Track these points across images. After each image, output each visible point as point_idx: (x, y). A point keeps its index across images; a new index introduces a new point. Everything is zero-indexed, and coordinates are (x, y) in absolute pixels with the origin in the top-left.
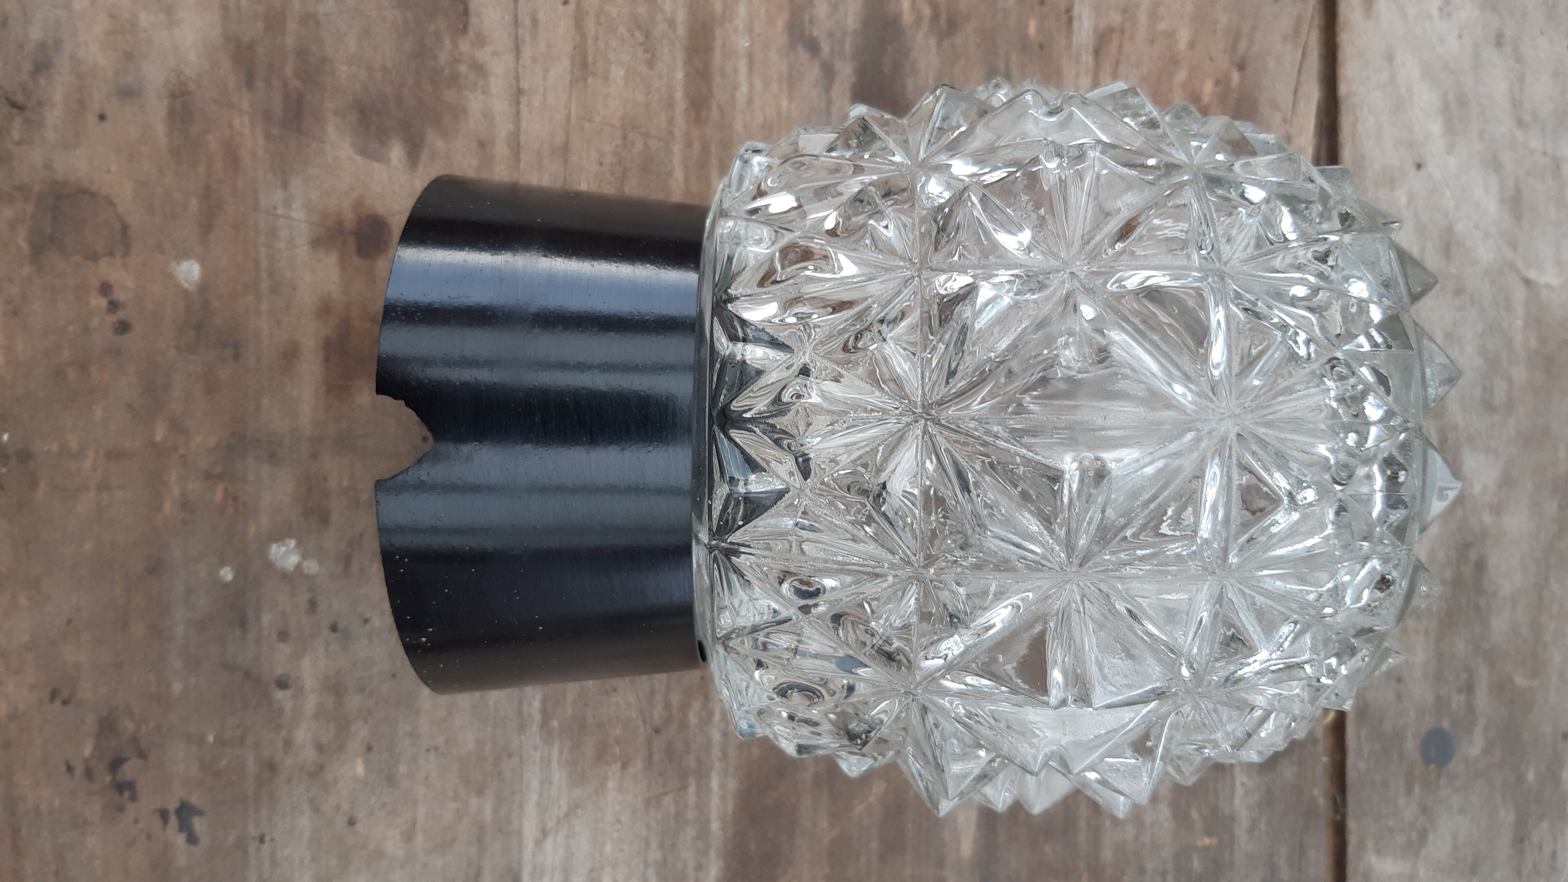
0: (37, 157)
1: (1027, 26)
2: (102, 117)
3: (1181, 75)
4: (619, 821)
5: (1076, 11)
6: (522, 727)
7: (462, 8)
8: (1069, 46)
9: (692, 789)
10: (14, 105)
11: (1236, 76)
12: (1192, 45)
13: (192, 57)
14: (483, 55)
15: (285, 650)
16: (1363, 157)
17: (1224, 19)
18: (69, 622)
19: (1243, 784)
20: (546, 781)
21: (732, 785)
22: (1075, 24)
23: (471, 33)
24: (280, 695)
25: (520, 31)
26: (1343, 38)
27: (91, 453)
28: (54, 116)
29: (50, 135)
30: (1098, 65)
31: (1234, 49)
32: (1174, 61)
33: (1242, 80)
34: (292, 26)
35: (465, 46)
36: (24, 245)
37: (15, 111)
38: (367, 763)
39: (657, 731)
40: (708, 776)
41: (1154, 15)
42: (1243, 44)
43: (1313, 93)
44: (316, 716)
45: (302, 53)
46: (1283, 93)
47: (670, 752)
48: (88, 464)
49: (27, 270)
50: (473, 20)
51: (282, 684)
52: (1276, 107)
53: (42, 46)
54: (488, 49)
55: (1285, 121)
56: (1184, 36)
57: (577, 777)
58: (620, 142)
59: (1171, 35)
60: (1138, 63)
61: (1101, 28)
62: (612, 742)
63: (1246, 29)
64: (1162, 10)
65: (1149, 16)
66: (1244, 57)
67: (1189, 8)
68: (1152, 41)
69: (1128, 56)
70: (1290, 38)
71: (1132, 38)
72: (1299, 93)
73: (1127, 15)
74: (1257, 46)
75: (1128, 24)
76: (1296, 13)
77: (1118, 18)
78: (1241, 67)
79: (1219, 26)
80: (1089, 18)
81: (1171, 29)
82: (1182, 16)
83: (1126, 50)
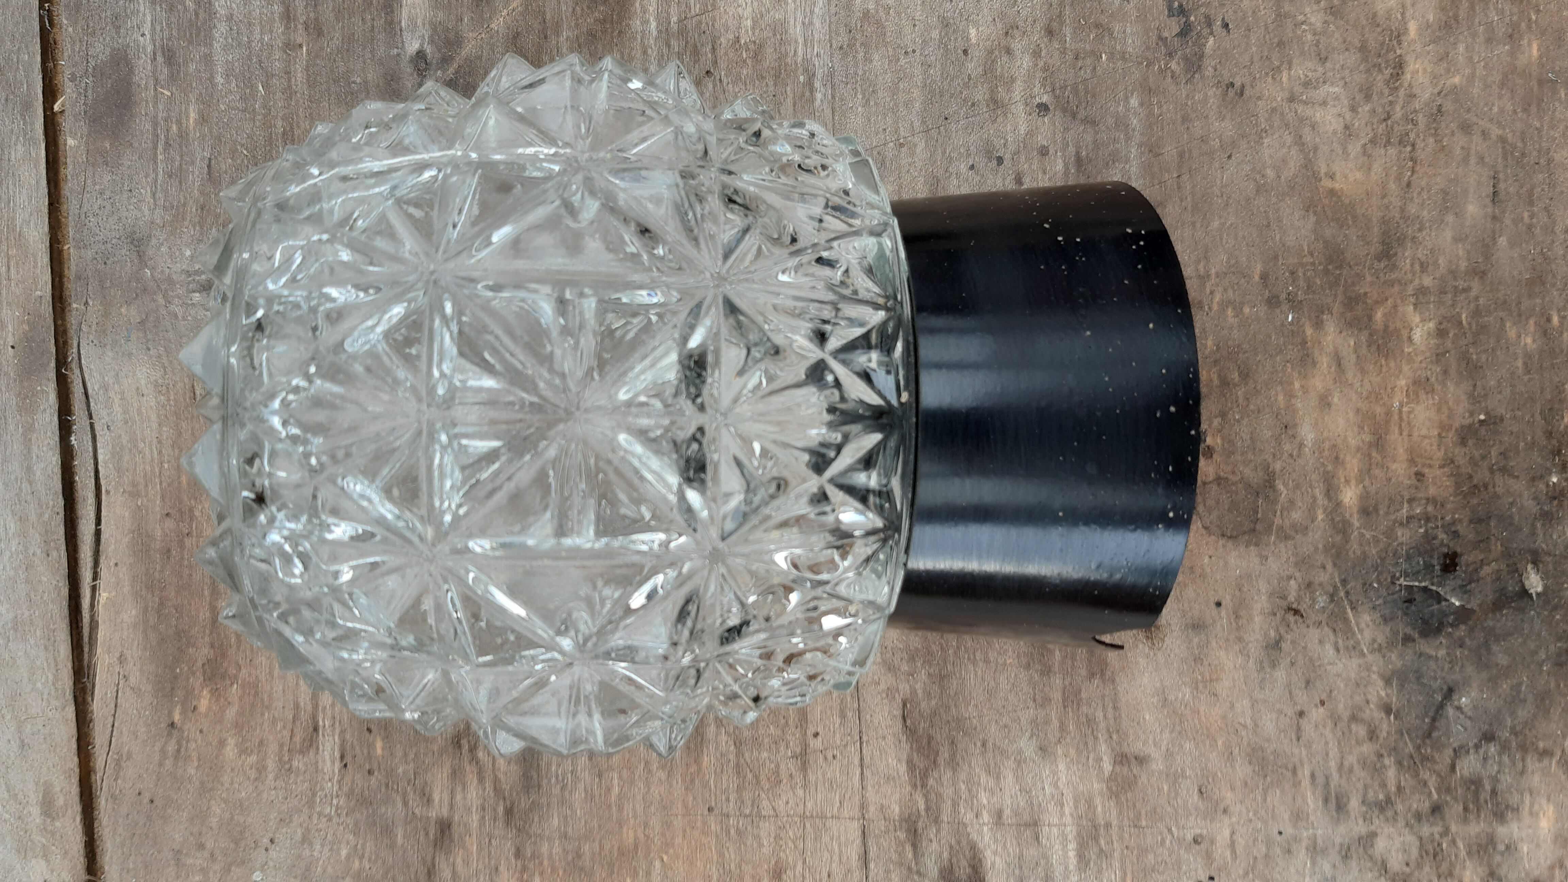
0: (1273, 565)
1: (383, 749)
2: (1219, 604)
3: (231, 713)
5: (338, 765)
6: (831, 74)
7: (908, 722)
8: (343, 732)
9: (674, 19)
10: (1296, 612)
11: (177, 717)
12: (222, 743)
13: (1142, 661)
14: (887, 681)
15: (1041, 140)
16: (46, 648)
17: (191, 771)
18: (1230, 157)
19: (143, 35)
20: (807, 25)
21: (636, 24)
22: (337, 755)
23: (899, 701)
24: (1045, 99)
25: (856, 705)
27: (1215, 307)
28: (1261, 603)
29: (1263, 586)
30: (314, 718)
31: (179, 743)
32: (238, 726)
33: (170, 713)
34: (1057, 696)
35: (904, 688)
36: (1281, 487)
37: (1294, 606)
38: (968, 39)
39: (708, 73)
40: (660, 32)
41: (261, 769)
42: (171, 748)
43: (99, 707)
44: (1013, 80)
45: (1047, 671)
46: (128, 701)
47: (696, 52)
48: (1217, 298)
49: (1278, 466)
50: (898, 713)
51: (1043, 108)
52: (135, 690)
53: (1274, 665)
54: (883, 686)
55: (125, 677)
56: (230, 751)
57: (779, 29)
59: (243, 751)
60: (274, 721)
61: (312, 753)
62: (749, 62)
63: (168, 763)
64: (253, 774)
65: (265, 767)
66: (170, 735)
67: (226, 779)
68: (261, 743)
69: (284, 727)
70: (125, 758)
71: (281, 746)
72: (113, 706)
73: (287, 766)
74: (157, 748)
75: (286, 758)
76: (119, 781)
77: (295, 763)
78: (172, 725)
79: (196, 764)
80: (324, 761)
81: (243, 757)
82: (232, 770)
83: (286, 733)
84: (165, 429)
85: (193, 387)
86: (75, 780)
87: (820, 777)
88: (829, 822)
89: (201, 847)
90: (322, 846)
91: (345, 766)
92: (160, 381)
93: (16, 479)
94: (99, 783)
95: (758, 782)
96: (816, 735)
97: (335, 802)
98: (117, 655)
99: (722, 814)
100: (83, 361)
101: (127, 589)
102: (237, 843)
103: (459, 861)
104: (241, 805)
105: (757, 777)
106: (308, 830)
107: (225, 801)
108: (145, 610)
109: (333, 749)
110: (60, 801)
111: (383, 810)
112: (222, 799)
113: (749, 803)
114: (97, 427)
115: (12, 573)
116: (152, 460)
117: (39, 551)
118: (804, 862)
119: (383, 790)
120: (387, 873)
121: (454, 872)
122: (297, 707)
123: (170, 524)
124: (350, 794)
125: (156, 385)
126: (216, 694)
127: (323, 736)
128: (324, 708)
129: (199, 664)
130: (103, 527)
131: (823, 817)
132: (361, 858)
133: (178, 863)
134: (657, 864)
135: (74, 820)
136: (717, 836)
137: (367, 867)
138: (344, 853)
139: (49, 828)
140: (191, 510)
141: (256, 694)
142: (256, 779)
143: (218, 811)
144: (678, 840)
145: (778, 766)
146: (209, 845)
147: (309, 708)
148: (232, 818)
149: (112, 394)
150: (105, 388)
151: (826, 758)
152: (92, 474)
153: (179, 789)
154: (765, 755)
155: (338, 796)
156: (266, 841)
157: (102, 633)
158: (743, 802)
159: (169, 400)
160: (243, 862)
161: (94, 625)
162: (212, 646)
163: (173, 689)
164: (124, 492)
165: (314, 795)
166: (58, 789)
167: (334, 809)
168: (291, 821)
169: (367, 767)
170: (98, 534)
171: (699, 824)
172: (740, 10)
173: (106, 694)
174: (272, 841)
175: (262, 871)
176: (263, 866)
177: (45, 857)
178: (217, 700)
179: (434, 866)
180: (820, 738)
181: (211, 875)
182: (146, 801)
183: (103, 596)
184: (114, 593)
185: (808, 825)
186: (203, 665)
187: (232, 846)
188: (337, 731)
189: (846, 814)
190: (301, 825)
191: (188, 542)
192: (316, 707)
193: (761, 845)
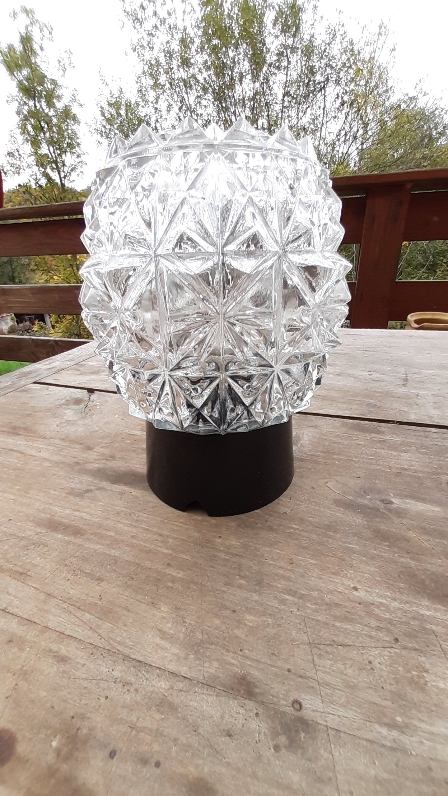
39: (397, 640)
40: (423, 616)
47: (410, 636)
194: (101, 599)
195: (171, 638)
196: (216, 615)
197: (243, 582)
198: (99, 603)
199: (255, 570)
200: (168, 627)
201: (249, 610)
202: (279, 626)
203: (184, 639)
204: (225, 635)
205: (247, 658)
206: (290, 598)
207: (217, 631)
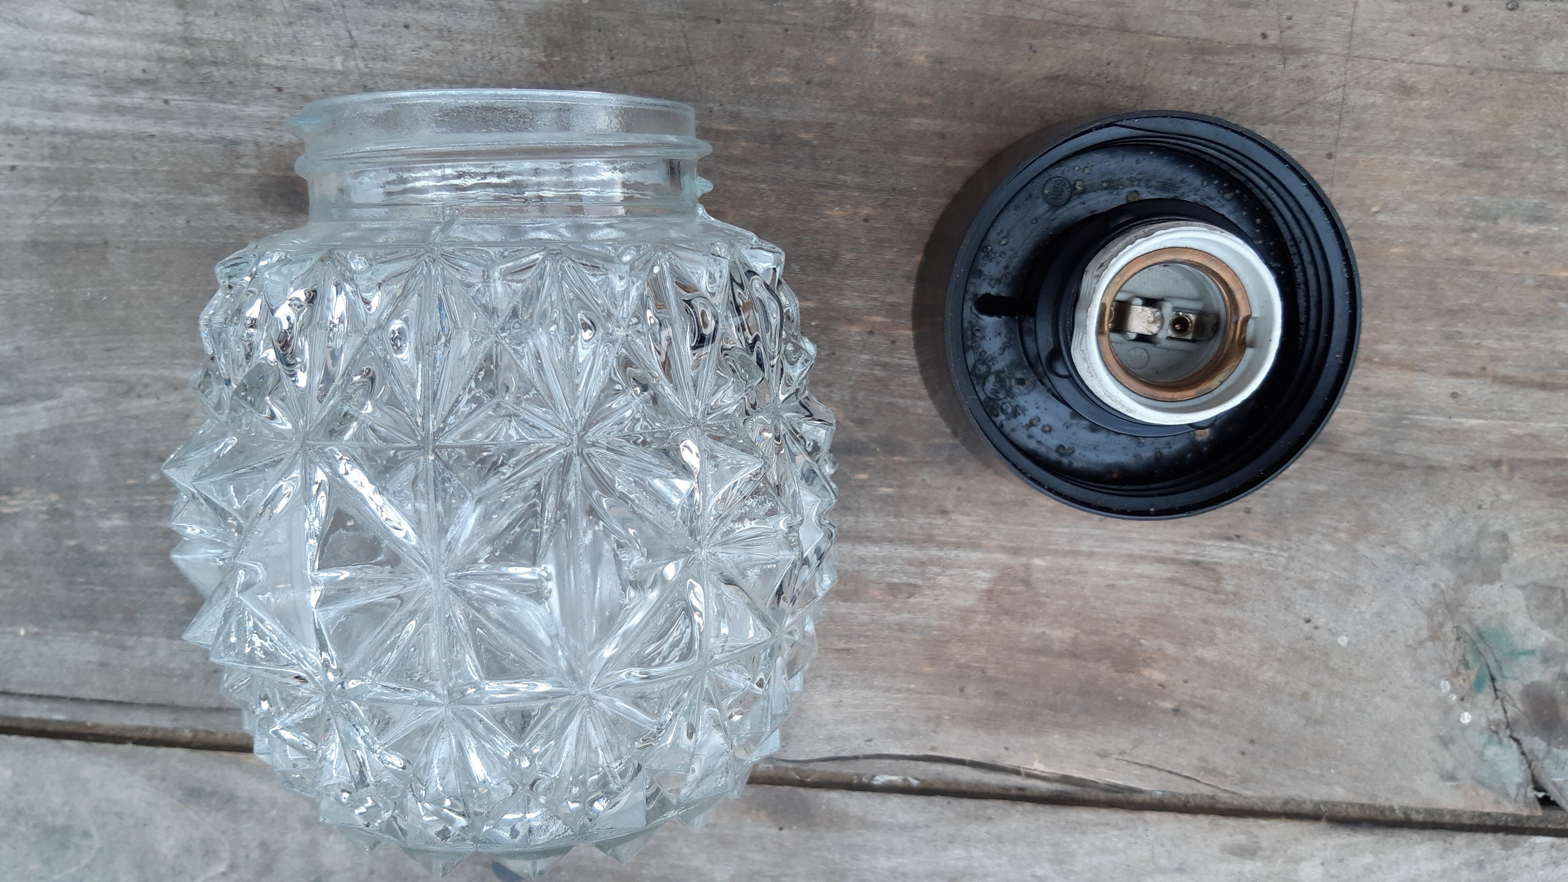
3: (1170, 648)
4: (492, 59)
5: (1237, 545)
8: (1202, 535)
11: (1168, 705)
12: (1200, 661)
16: (1084, 833)
17: (1225, 697)
22: (1225, 544)
26: (1203, 820)
30: (1183, 563)
31: (1196, 706)
32: (1184, 642)
33: (1164, 711)
41: (1231, 624)
42: (1199, 714)
43: (1150, 785)
46: (1148, 753)
52: (1137, 743)
55: (1122, 753)
56: (1209, 654)
57: (534, 19)
58: (1128, 84)
59: (1211, 641)
60: (1183, 605)
61: (1220, 569)
62: (564, 54)
63: (1215, 719)
64: (1236, 633)
65: (1230, 620)
66: (1186, 715)
67: (1237, 662)
68: (1205, 621)
69: (1191, 595)
70: (1204, 764)
71: (1210, 600)
72: (1149, 770)
73: (1232, 597)
74: (1198, 729)
75: (1223, 597)
76: (1228, 773)
77: (1229, 588)
78: (1176, 711)
79: (1218, 691)
80: (1231, 558)
81: (1216, 641)
82: (1229, 654)
83: (1197, 594)
84: (876, 683)
85: (837, 650)
86: (1222, 820)
87: (1309, 35)
88: (1358, 28)
89: (1305, 696)
90: (1319, 569)
91: (1238, 537)
92: (829, 682)
93: (911, 841)
94: (1226, 795)
95: (1307, 102)
96: (1264, 36)
97: (1275, 551)
98: (1098, 759)
99: (1336, 143)
100: (801, 758)
101: (1032, 741)
102: (1306, 658)
103: (1351, 428)
104: (1267, 649)
105: (1301, 104)
106: (1300, 582)
107: (1260, 665)
108: (1056, 725)
109: (1220, 548)
110: (1241, 838)
111: (1289, 502)
112: (1258, 668)
113: (1327, 114)
114: (868, 752)
115: (1005, 859)
116: (905, 699)
117: (986, 828)
118: (1396, 60)
119: (1267, 500)
120: (1355, 504)
121: (1364, 434)
122: (1171, 580)
123: (971, 690)
124: (1269, 535)
125: (832, 687)
126: (1148, 662)
127: (1204, 556)
128: (1176, 552)
129: (1115, 675)
130: (967, 757)
131: (1351, 35)
132: (1336, 529)
133: (1319, 722)
134: (1380, 218)
135: (1263, 826)
136: (1358, 152)
137: (1346, 524)
138: (1328, 547)
139: (1268, 853)
140: (959, 666)
141: (1154, 621)
142: (1241, 631)
143: (1270, 674)
144: (1358, 193)
145: (1292, 80)
146: (1304, 687)
147: (1173, 567)
148: (1279, 660)
149: (837, 733)
150: (830, 739)
151: (1290, 28)
152: (913, 763)
153: (1242, 712)
154: (1278, 93)
155: (1269, 548)
156: (1307, 627)
157: (1076, 773)
158: (1326, 121)
159: (847, 676)
160: (1326, 654)
161: (1066, 779)
162: (1099, 660)
163: (1138, 706)
164: (934, 731)
165: (1264, 572)
166: (1228, 839)
167: (1281, 553)
168: (1289, 599)
169: (1242, 514)
170: (974, 765)
171: (1344, 170)
172: (513, 60)
173: (1136, 775)
174: (1308, 621)
175: (1338, 635)
176: (1333, 634)
177: (1297, 860)
178: (1154, 661)
179: (1353, 455)
180: (1269, 33)
181: (1335, 689)
182: (1251, 748)
183: (1038, 767)
184: (1036, 755)
185: (1357, 53)
186: (1117, 671)
187: (1308, 663)
188: (1200, 541)
189: (1350, 11)
190: (1295, 589)
191: (991, 673)
192: (1173, 561)
193: (1373, 105)
194: (1031, 48)
195: (891, 19)
196: (834, 69)
197: (805, 136)
198: (1030, 41)
199: (790, 163)
200: (902, 34)
201: (786, 90)
202: (738, 78)
203: (872, 24)
204: (814, 45)
205: (776, 23)
206: (725, 127)
207: (827, 47)
